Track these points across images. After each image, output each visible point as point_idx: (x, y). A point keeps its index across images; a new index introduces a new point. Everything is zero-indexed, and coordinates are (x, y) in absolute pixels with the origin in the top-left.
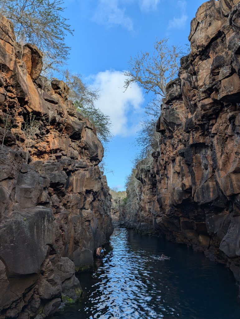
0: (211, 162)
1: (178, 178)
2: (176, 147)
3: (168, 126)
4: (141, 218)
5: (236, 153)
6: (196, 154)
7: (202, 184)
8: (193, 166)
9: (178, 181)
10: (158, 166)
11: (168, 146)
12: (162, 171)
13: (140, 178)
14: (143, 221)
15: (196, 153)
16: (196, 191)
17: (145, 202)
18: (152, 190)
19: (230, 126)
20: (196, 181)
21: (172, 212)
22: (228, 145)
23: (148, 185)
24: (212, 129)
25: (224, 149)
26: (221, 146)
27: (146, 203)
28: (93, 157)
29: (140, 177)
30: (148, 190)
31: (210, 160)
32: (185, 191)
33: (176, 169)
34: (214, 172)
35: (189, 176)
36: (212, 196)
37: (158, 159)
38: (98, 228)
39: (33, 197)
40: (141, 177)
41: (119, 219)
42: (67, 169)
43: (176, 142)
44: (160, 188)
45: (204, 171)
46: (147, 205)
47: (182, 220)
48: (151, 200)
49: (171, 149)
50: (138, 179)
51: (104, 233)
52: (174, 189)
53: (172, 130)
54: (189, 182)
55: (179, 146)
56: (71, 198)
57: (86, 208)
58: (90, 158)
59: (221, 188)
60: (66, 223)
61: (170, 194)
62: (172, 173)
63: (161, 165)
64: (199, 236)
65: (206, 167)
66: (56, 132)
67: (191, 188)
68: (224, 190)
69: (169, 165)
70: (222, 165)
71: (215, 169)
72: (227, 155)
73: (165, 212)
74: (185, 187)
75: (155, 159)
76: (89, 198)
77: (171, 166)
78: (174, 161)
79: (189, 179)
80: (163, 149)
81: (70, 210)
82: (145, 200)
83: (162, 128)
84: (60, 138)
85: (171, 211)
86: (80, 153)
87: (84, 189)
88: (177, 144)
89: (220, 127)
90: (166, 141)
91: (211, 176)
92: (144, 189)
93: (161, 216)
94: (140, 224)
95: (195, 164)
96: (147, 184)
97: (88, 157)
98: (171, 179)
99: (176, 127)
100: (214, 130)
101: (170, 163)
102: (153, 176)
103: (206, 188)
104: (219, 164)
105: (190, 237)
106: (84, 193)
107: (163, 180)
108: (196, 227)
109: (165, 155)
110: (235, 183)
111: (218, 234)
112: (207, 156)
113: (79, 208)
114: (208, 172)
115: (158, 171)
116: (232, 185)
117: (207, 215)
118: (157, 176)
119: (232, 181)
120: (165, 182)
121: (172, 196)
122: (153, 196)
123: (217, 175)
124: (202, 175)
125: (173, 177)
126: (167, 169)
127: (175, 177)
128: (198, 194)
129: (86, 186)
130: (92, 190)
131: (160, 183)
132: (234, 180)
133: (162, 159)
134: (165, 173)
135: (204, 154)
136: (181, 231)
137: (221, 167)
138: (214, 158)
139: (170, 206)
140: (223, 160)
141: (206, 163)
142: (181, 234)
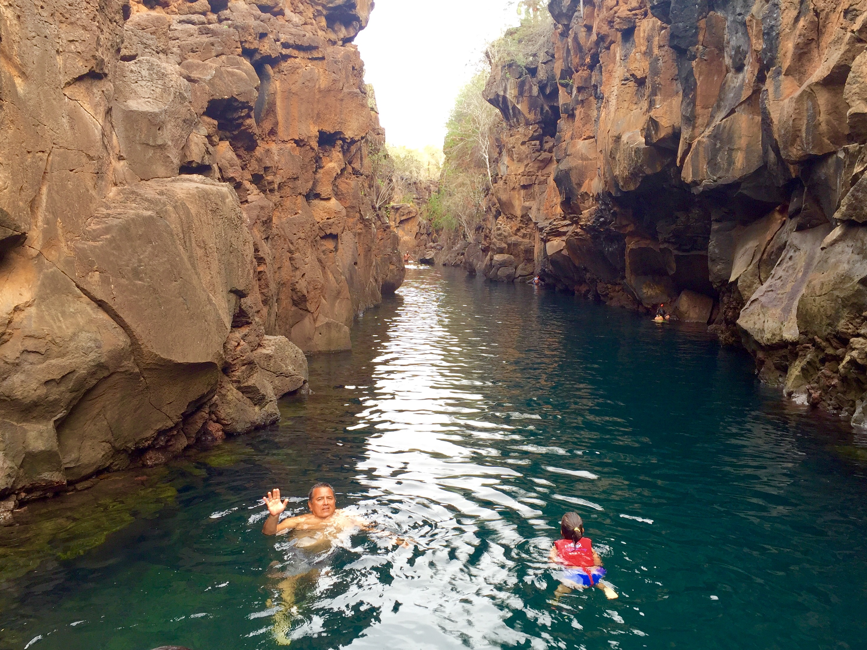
0: (759, 45)
1: (636, 99)
4: (495, 240)
5: (846, 13)
6: (713, 10)
7: (717, 121)
8: (694, 57)
9: (636, 110)
10: (568, 51)
12: (583, 73)
13: (500, 99)
14: (501, 251)
15: (712, 8)
16: (693, 146)
17: (512, 185)
18: (538, 142)
20: (699, 110)
21: (602, 219)
23: (528, 123)
27: (514, 189)
28: (337, 7)
29: (498, 95)
30: (523, 143)
31: (757, 37)
32: (655, 145)
33: (632, 67)
34: (761, 79)
35: (677, 93)
36: (742, 164)
37: (572, 24)
38: (356, 264)
39: (170, 143)
40: (502, 93)
41: (415, 242)
42: (256, 50)
44: (567, 135)
45: (730, 75)
46: (519, 194)
47: (631, 245)
48: (534, 177)
50: (490, 101)
51: (376, 280)
52: (618, 138)
54: (671, 112)
56: (276, 158)
57: (323, 196)
58: (325, 12)
59: (776, 136)
60: (267, 238)
61: (602, 157)
62: (616, 82)
63: (579, 48)
64: (679, 294)
65: (740, 59)
67: (676, 135)
68: (785, 143)
69: (608, 48)
70: (794, 54)
71: (768, 70)
72: (816, 19)
73: (579, 218)
74: (656, 133)
75: (560, 26)
76: (331, 161)
77: (618, 54)
78: (628, 33)
79: (674, 102)
81: (276, 197)
82: (513, 178)
85: (599, 213)
87: (314, 131)
91: (750, 92)
92: (512, 140)
93: (564, 234)
94: (491, 259)
95: (701, 47)
96: (522, 120)
97: (320, 8)
98: (613, 102)
101: (614, 42)
102: (548, 91)
103: (725, 135)
104: (782, 52)
105: (651, 297)
106: (314, 144)
107: (583, 107)
108: (674, 265)
109: (599, 10)
110: (822, 118)
111: (739, 284)
112: (747, 18)
113: (300, 194)
114: (743, 80)
115: (567, 73)
116: (813, 126)
117: (715, 226)
118: (562, 91)
119: (816, 113)
120: (588, 116)
121: (608, 163)
122: (542, 164)
123: (771, 90)
124: (720, 91)
125: (618, 98)
126: (601, 67)
127: (627, 97)
128: (697, 153)
129: (318, 118)
130: (340, 133)
131: (572, 116)
132: (823, 108)
133: (585, 26)
134: (593, 79)
135: (738, 10)
136: (625, 281)
137: (787, 63)
138: (772, 27)
139: (597, 198)
140: (800, 35)
141: (739, 47)
142: (623, 289)
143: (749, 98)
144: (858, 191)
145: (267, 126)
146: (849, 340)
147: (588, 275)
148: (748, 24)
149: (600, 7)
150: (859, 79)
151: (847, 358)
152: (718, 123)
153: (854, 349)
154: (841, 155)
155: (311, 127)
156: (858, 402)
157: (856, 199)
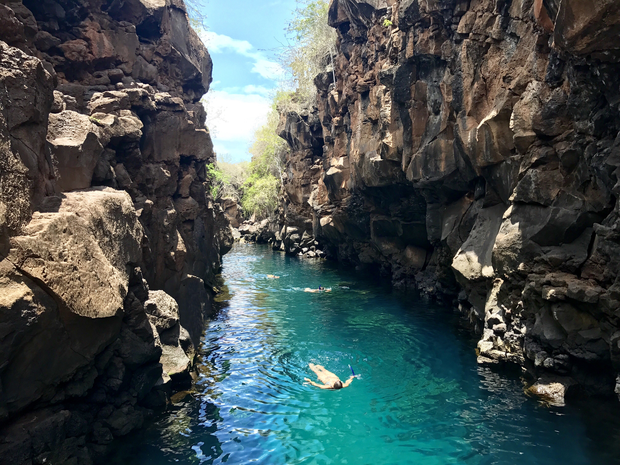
0: (450, 99)
1: (372, 132)
2: (373, 64)
3: (355, 12)
4: (287, 218)
5: (504, 78)
6: (419, 79)
8: (409, 107)
9: (373, 139)
10: (328, 105)
11: (354, 61)
13: (287, 134)
14: (291, 224)
16: (413, 159)
17: (296, 185)
18: (310, 159)
19: (497, 18)
20: (414, 137)
21: (355, 204)
22: (489, 61)
23: (304, 148)
24: (457, 24)
25: (479, 70)
26: (474, 64)
27: (297, 187)
28: (191, 81)
29: (285, 132)
30: (302, 160)
31: (448, 94)
32: (387, 159)
33: (370, 113)
34: (451, 119)
35: (400, 128)
36: (444, 169)
37: (329, 90)
38: (203, 237)
40: (288, 131)
41: (236, 221)
42: (140, 106)
43: (373, 53)
44: (330, 155)
45: (431, 117)
46: (301, 190)
47: (374, 219)
48: (309, 180)
49: (360, 68)
50: (280, 136)
51: (216, 247)
52: (363, 155)
53: (365, 23)
54: (396, 140)
55: (380, 61)
56: (153, 173)
57: (184, 196)
58: (182, 84)
59: (466, 152)
61: (353, 167)
62: (359, 122)
63: (335, 103)
64: (405, 248)
65: (437, 107)
66: (103, 16)
67: (400, 153)
68: (473, 156)
69: (353, 103)
70: (473, 103)
71: (457, 113)
72: (485, 83)
73: (340, 203)
74: (387, 152)
75: (321, 91)
76: (188, 174)
77: (360, 107)
78: (365, 95)
79: (398, 133)
80: (341, 66)
81: (153, 198)
82: (296, 180)
83: (341, 18)
84: (114, 31)
85: (353, 200)
86: (160, 71)
87: (177, 155)
88: (374, 57)
89: (477, 21)
90: (348, 47)
91: (445, 127)
92: (295, 158)
93: (331, 213)
94: (286, 230)
95: (413, 101)
96: (300, 146)
97: (179, 81)
98: (358, 134)
99: (373, 15)
100: (462, 27)
101: (357, 100)
102: (315, 129)
103: (432, 152)
104: (465, 102)
105: (387, 250)
106: (178, 164)
107: (339, 138)
108: (402, 230)
109: (346, 82)
110: (495, 140)
111: (448, 241)
112: (441, 84)
113: (169, 195)
114: (440, 119)
115: (328, 119)
116: (490, 145)
117: (429, 206)
118: (325, 129)
119: (490, 137)
120: (342, 143)
121: (357, 170)
122: (313, 172)
123: (460, 125)
124: (426, 126)
125: (361, 132)
126: (349, 114)
127: (367, 131)
128: (415, 164)
129: (179, 148)
130: (194, 156)
131: (332, 143)
132: (495, 135)
133: (338, 91)
134: (344, 121)
135: (434, 79)
136: (371, 240)
137: (469, 109)
138: (458, 88)
139: (351, 191)
140: (475, 93)
141: (436, 100)
142: (369, 245)
143: (445, 130)
144: (524, 184)
145: (147, 153)
146: (527, 276)
147: (347, 237)
148: (441, 87)
149: (346, 80)
150: (519, 117)
151: (527, 287)
152: (427, 145)
153: (531, 281)
154: (509, 162)
155: (176, 153)
156: (537, 314)
157: (523, 188)
